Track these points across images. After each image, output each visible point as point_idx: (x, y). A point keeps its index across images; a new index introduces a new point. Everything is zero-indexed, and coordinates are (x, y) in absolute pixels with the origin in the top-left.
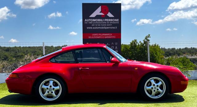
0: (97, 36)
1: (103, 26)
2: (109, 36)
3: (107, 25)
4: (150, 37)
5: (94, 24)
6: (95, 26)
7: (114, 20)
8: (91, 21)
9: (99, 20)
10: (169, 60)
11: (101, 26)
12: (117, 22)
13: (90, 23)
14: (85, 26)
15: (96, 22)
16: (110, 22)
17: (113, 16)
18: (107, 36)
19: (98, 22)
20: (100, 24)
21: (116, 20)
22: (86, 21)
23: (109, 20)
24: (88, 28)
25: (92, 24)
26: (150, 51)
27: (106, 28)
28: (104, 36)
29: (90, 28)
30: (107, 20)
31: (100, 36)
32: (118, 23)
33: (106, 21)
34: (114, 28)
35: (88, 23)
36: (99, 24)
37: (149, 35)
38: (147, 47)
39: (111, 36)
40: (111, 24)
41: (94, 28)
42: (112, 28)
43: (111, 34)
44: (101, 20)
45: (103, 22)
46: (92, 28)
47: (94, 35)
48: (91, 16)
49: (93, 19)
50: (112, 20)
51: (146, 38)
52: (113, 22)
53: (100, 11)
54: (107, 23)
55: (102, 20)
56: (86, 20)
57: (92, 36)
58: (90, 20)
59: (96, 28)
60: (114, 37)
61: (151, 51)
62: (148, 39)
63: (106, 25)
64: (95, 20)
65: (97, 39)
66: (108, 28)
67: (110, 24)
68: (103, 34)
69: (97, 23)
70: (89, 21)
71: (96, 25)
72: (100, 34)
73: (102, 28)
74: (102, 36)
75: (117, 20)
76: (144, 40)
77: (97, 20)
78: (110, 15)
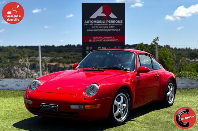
0: (98, 39)
1: (105, 28)
2: (111, 39)
3: (110, 27)
4: (158, 40)
5: (95, 26)
6: (96, 29)
7: (117, 22)
8: (91, 23)
9: (100, 22)
10: (181, 66)
11: (102, 28)
12: (120, 23)
13: (90, 25)
14: (84, 28)
15: (97, 23)
16: (113, 23)
17: (115, 17)
18: (109, 39)
19: (99, 23)
20: (102, 26)
21: (119, 22)
22: (86, 23)
23: (112, 22)
24: (88, 30)
25: (92, 26)
26: (158, 56)
27: (108, 30)
28: (106, 39)
29: (90, 30)
30: (109, 21)
31: (101, 39)
32: (122, 25)
33: (108, 23)
34: (117, 30)
35: (88, 25)
36: (100, 26)
37: (158, 38)
38: (155, 51)
39: (113, 39)
40: (114, 26)
41: (94, 30)
42: (114, 30)
43: (114, 38)
44: (102, 22)
45: (104, 24)
46: (92, 30)
47: (95, 38)
48: (91, 17)
49: (93, 20)
50: (114, 22)
51: (154, 42)
52: (116, 23)
53: (102, 11)
54: (110, 25)
55: (104, 22)
56: (86, 21)
57: (92, 39)
58: (90, 21)
59: (97, 30)
60: (117, 40)
61: (160, 55)
62: (156, 42)
63: (108, 27)
64: (96, 21)
65: (98, 42)
66: (110, 30)
67: (112, 26)
68: (105, 37)
69: (98, 25)
70: (89, 23)
71: (97, 27)
72: (101, 37)
73: (104, 30)
74: (104, 39)
75: (121, 22)
76: (152, 43)
77: (98, 22)
78: (112, 16)
